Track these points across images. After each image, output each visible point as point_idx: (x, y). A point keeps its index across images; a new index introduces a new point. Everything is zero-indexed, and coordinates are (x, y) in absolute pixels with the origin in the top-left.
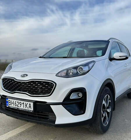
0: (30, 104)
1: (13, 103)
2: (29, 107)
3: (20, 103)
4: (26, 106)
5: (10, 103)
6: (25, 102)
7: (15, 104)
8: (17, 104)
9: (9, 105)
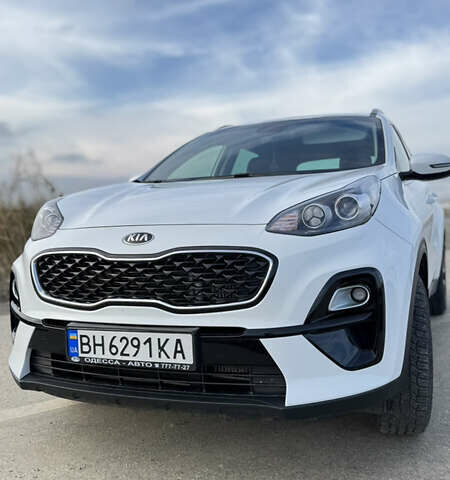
0: (178, 341)
1: (102, 345)
2: (176, 352)
3: (135, 343)
4: (161, 349)
5: (88, 344)
6: (154, 337)
7: (111, 346)
8: (121, 346)
9: (81, 355)
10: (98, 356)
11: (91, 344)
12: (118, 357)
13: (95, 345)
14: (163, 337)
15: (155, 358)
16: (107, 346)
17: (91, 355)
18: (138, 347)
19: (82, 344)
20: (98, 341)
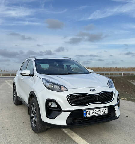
0: (105, 109)
4: (102, 111)
7: (93, 112)
12: (94, 114)
17: (89, 115)
18: (98, 112)
20: (90, 112)
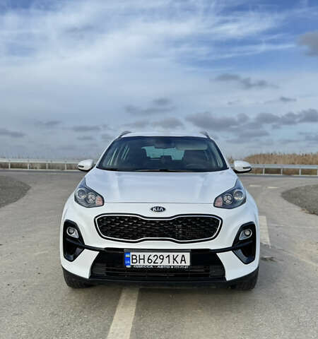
0: (183, 256)
1: (144, 259)
2: (182, 260)
3: (162, 257)
4: (174, 259)
5: (136, 259)
6: (171, 254)
7: (149, 259)
8: (154, 259)
9: (131, 264)
10: (141, 264)
11: (138, 259)
12: (152, 264)
13: (140, 259)
14: (176, 254)
15: (171, 264)
16: (146, 260)
17: (138, 264)
18: (163, 259)
19: (133, 259)
20: (142, 257)
